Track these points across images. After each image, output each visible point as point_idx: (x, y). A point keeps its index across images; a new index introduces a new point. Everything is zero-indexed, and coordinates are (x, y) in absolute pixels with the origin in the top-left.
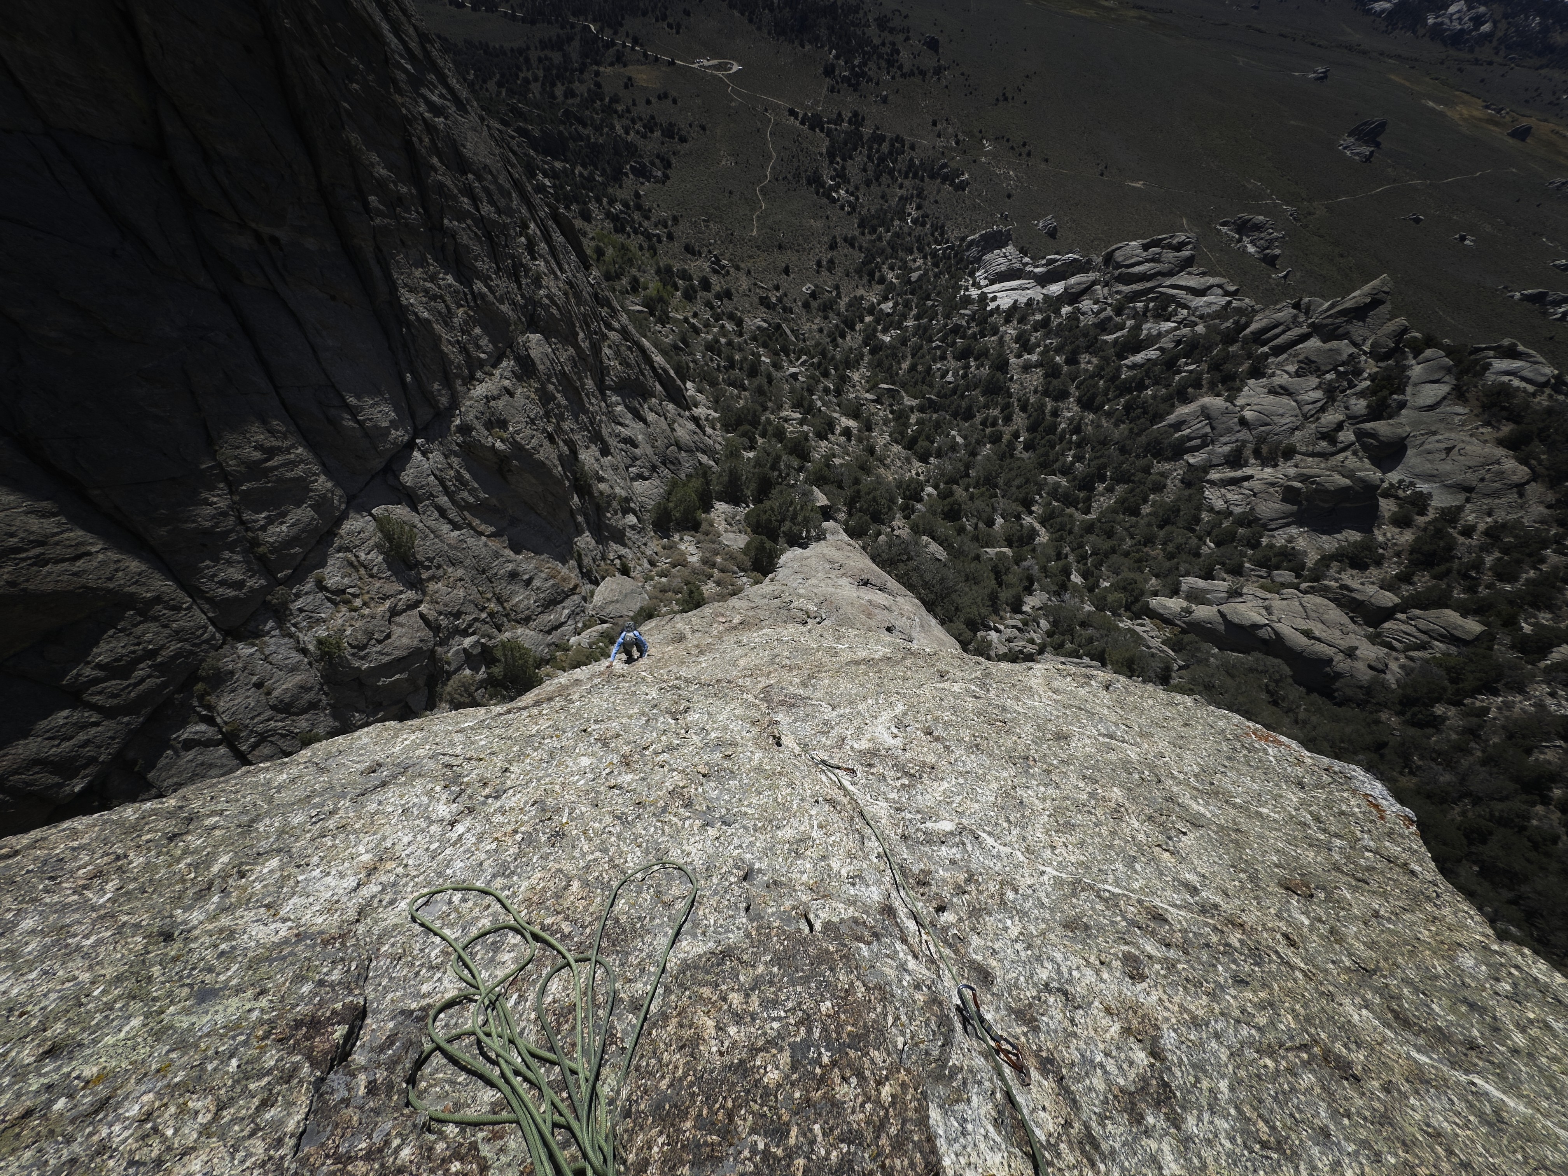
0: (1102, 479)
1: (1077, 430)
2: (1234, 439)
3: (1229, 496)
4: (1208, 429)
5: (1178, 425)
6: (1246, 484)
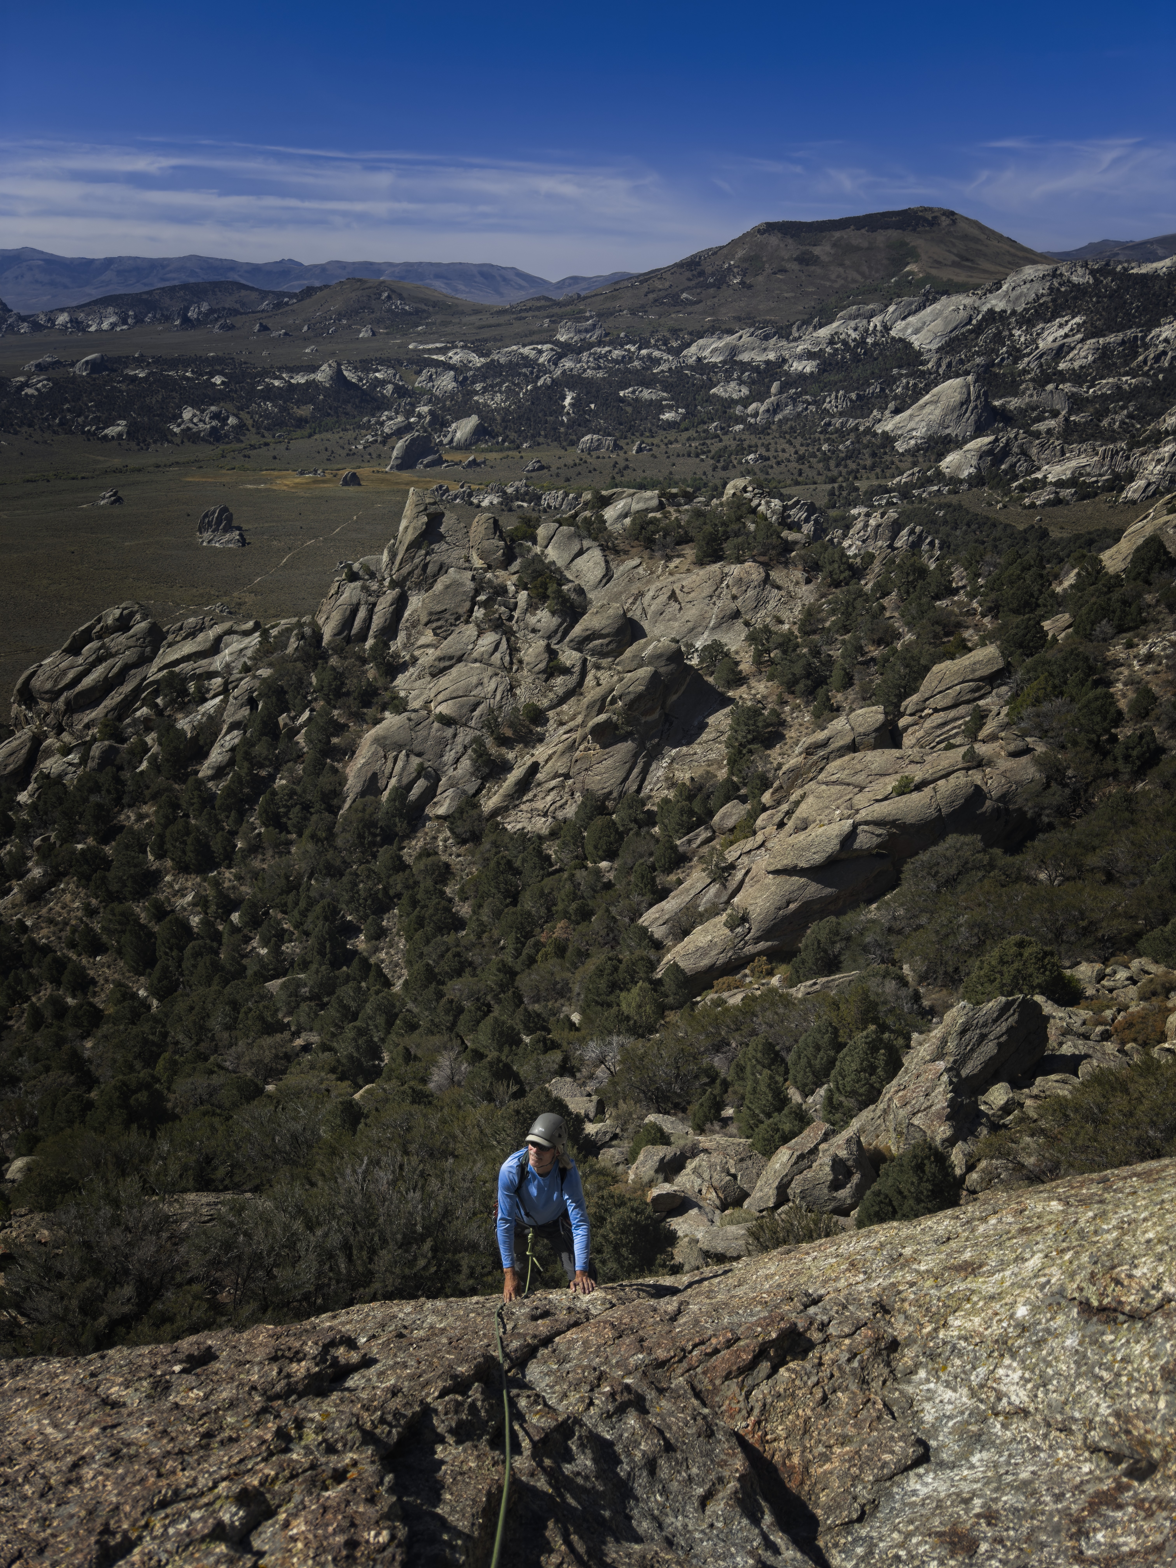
0: (352, 931)
1: (229, 905)
2: (459, 748)
3: (540, 805)
4: (415, 761)
5: (372, 786)
6: (540, 776)
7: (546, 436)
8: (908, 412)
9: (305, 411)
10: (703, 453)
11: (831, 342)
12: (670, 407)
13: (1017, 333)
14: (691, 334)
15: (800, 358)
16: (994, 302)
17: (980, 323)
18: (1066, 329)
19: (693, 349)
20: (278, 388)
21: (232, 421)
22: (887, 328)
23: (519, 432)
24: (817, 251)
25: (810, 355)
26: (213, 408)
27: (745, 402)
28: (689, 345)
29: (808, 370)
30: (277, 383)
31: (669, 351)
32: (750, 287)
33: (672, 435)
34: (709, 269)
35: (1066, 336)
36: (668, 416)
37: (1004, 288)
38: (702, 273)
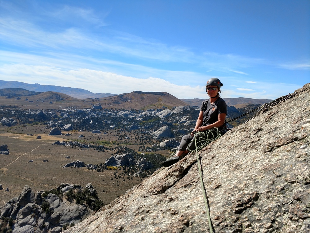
7: (85, 129)
8: (156, 131)
9: (32, 120)
10: (117, 136)
11: (145, 115)
12: (113, 125)
13: (177, 118)
14: (119, 110)
15: (139, 117)
16: (174, 111)
17: (171, 115)
18: (186, 118)
19: (119, 113)
20: (27, 115)
21: (14, 121)
22: (155, 114)
23: (80, 128)
24: (144, 97)
25: (140, 117)
26: (10, 118)
27: (127, 125)
28: (118, 112)
29: (140, 120)
30: (27, 113)
31: (114, 113)
32: (131, 102)
33: (112, 130)
34: (124, 98)
35: (185, 119)
36: (112, 127)
37: (176, 109)
38: (123, 99)
